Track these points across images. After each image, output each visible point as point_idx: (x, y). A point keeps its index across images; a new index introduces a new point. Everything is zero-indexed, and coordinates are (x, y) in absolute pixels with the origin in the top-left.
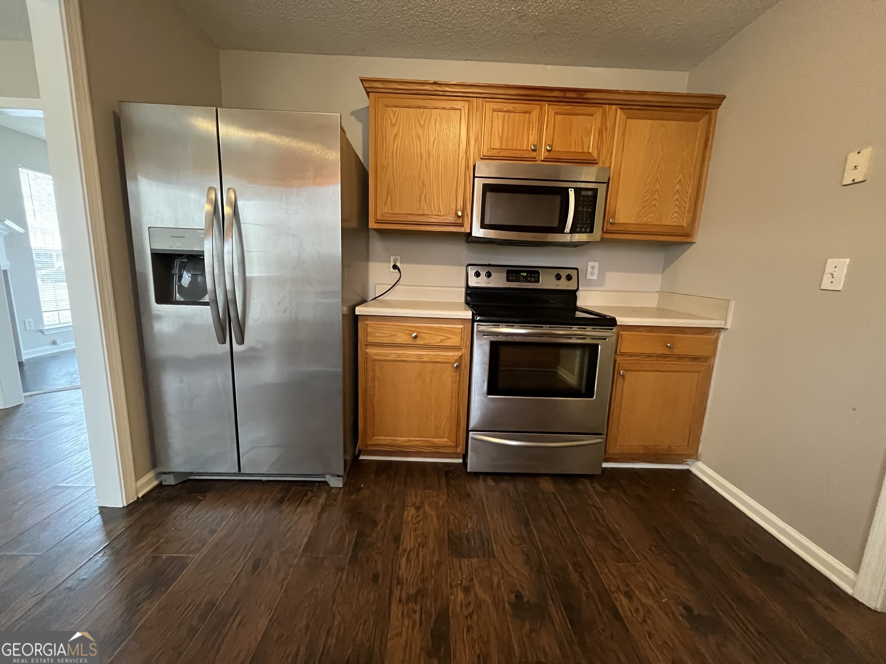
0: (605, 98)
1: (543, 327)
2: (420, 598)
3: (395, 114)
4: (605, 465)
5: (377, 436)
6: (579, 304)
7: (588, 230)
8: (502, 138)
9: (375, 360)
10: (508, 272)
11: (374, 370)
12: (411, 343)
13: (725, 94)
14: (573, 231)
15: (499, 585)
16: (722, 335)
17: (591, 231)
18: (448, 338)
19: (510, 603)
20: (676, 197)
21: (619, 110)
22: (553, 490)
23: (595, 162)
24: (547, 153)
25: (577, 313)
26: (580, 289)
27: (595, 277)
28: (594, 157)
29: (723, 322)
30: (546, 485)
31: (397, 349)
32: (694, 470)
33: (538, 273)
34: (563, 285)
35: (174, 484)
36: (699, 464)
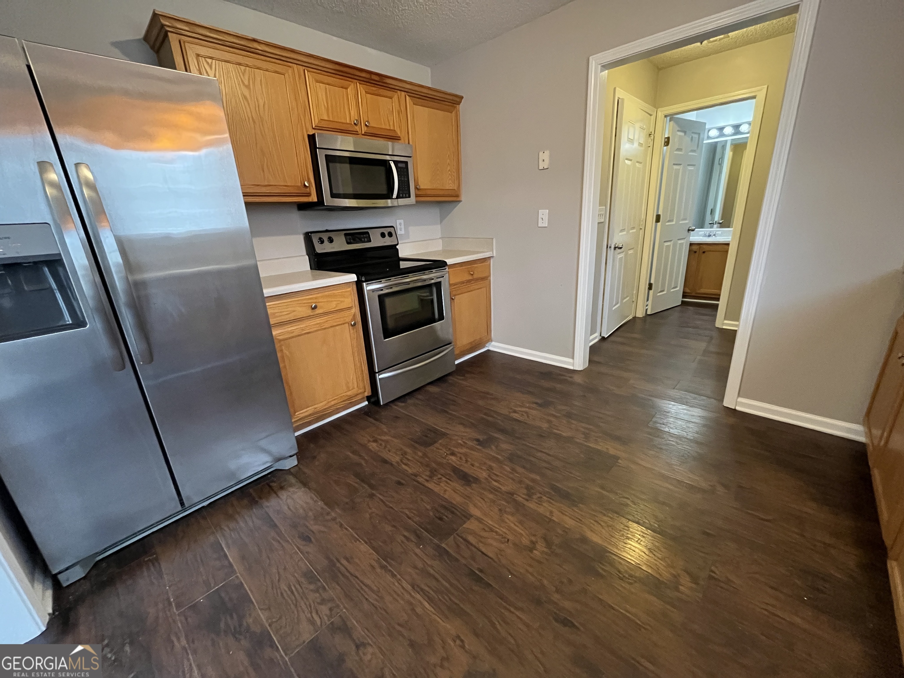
0: (397, 85)
1: (408, 276)
2: (435, 473)
3: (211, 67)
4: (457, 362)
5: (298, 412)
6: (401, 255)
7: (407, 195)
8: (328, 110)
9: (280, 341)
10: (346, 235)
11: (282, 351)
12: (312, 314)
13: (462, 95)
14: (398, 197)
15: (464, 442)
16: (492, 260)
17: (409, 197)
18: (342, 302)
19: (477, 445)
20: (449, 168)
21: (407, 97)
22: (440, 390)
23: (398, 138)
24: (366, 128)
25: (401, 262)
26: (399, 242)
27: (403, 232)
28: (398, 134)
29: (491, 253)
30: (433, 389)
31: (299, 323)
32: (491, 349)
33: (368, 233)
34: (387, 241)
35: (84, 575)
36: (493, 343)
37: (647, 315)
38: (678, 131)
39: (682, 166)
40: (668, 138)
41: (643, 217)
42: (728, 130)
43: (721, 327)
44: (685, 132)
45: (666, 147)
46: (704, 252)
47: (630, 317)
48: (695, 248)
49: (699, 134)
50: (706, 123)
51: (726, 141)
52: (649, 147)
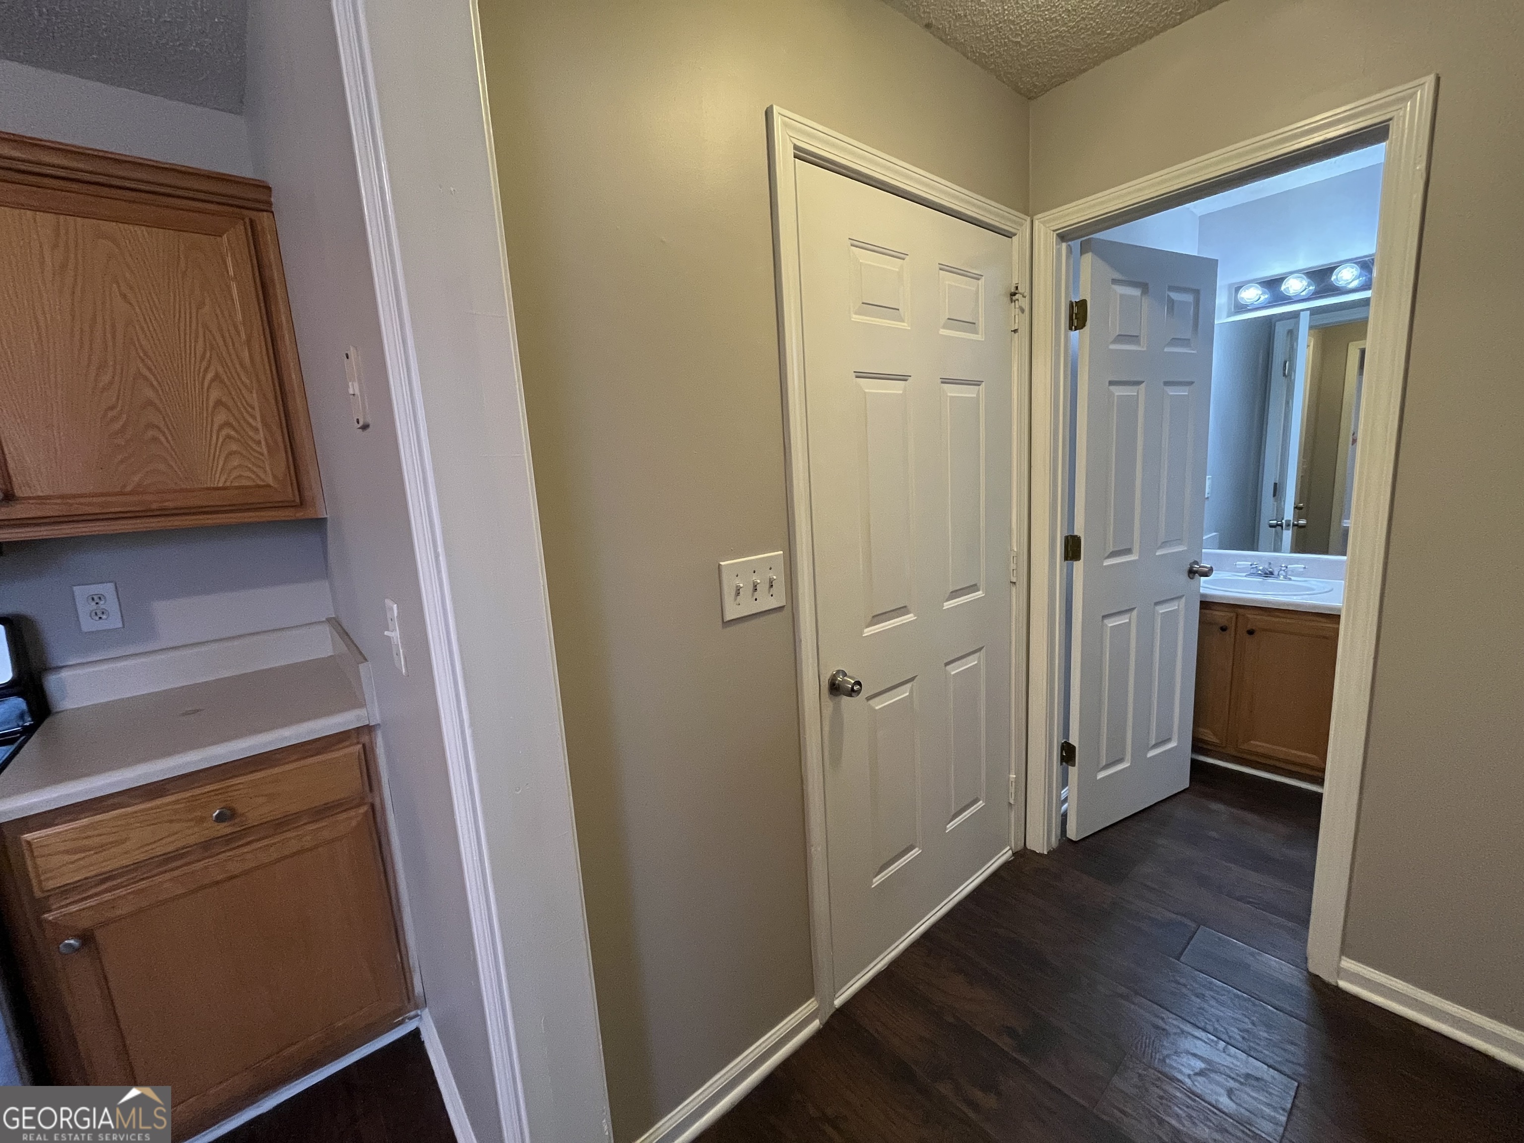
16: (379, 735)
32: (423, 1029)
37: (1066, 842)
38: (1115, 281)
39: (1143, 385)
40: (1082, 304)
41: (1016, 544)
42: (1295, 286)
43: (1331, 980)
44: (1144, 288)
45: (1075, 334)
46: (1251, 632)
47: (1004, 855)
48: (1220, 616)
49: (1196, 292)
50: (1217, 260)
51: (1296, 315)
52: (1015, 331)
